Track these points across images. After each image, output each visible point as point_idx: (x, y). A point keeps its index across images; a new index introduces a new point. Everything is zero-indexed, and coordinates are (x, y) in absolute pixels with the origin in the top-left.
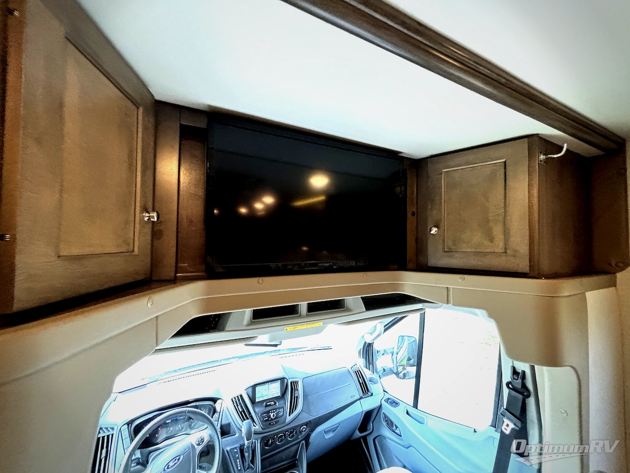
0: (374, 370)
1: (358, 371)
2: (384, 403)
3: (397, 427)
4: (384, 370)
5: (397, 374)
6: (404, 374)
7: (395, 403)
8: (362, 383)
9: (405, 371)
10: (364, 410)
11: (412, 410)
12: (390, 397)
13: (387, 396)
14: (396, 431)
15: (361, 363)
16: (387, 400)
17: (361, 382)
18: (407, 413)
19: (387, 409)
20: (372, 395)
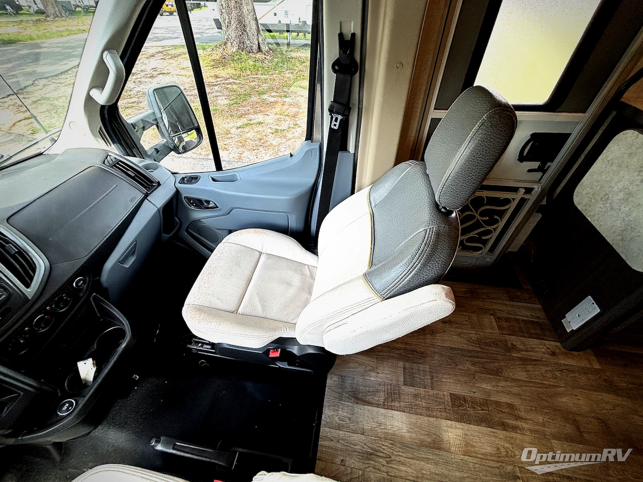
0: (142, 154)
1: (118, 163)
2: (179, 186)
3: (208, 202)
4: (156, 150)
5: (176, 149)
6: (184, 147)
7: (193, 179)
8: (136, 175)
9: (184, 143)
10: (159, 207)
11: (218, 175)
12: (184, 176)
13: (179, 177)
14: (210, 206)
15: (115, 151)
16: (182, 181)
17: (133, 175)
18: (214, 180)
19: (188, 190)
20: (159, 184)
